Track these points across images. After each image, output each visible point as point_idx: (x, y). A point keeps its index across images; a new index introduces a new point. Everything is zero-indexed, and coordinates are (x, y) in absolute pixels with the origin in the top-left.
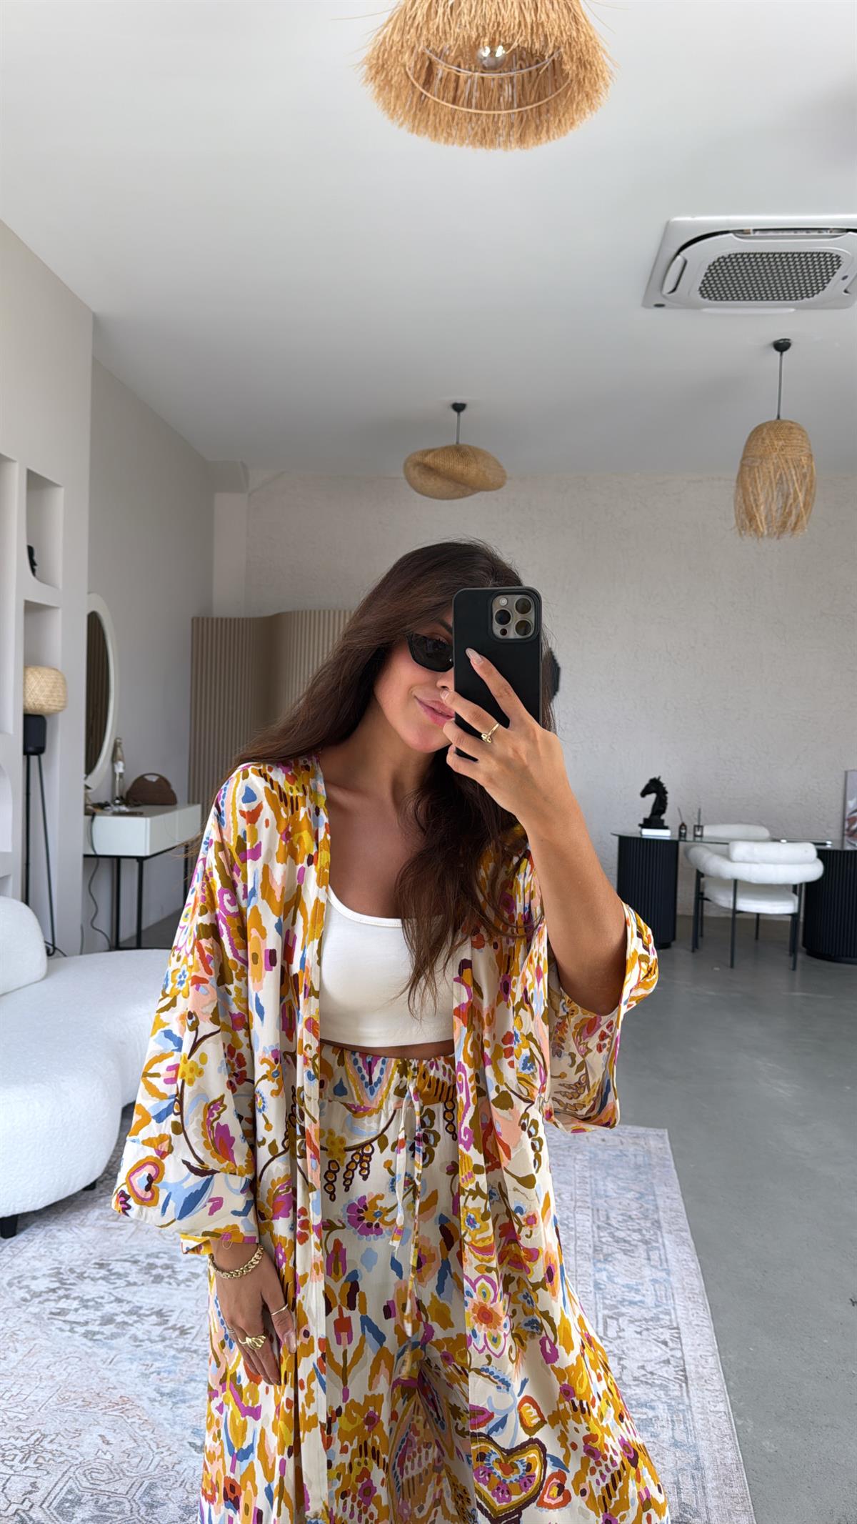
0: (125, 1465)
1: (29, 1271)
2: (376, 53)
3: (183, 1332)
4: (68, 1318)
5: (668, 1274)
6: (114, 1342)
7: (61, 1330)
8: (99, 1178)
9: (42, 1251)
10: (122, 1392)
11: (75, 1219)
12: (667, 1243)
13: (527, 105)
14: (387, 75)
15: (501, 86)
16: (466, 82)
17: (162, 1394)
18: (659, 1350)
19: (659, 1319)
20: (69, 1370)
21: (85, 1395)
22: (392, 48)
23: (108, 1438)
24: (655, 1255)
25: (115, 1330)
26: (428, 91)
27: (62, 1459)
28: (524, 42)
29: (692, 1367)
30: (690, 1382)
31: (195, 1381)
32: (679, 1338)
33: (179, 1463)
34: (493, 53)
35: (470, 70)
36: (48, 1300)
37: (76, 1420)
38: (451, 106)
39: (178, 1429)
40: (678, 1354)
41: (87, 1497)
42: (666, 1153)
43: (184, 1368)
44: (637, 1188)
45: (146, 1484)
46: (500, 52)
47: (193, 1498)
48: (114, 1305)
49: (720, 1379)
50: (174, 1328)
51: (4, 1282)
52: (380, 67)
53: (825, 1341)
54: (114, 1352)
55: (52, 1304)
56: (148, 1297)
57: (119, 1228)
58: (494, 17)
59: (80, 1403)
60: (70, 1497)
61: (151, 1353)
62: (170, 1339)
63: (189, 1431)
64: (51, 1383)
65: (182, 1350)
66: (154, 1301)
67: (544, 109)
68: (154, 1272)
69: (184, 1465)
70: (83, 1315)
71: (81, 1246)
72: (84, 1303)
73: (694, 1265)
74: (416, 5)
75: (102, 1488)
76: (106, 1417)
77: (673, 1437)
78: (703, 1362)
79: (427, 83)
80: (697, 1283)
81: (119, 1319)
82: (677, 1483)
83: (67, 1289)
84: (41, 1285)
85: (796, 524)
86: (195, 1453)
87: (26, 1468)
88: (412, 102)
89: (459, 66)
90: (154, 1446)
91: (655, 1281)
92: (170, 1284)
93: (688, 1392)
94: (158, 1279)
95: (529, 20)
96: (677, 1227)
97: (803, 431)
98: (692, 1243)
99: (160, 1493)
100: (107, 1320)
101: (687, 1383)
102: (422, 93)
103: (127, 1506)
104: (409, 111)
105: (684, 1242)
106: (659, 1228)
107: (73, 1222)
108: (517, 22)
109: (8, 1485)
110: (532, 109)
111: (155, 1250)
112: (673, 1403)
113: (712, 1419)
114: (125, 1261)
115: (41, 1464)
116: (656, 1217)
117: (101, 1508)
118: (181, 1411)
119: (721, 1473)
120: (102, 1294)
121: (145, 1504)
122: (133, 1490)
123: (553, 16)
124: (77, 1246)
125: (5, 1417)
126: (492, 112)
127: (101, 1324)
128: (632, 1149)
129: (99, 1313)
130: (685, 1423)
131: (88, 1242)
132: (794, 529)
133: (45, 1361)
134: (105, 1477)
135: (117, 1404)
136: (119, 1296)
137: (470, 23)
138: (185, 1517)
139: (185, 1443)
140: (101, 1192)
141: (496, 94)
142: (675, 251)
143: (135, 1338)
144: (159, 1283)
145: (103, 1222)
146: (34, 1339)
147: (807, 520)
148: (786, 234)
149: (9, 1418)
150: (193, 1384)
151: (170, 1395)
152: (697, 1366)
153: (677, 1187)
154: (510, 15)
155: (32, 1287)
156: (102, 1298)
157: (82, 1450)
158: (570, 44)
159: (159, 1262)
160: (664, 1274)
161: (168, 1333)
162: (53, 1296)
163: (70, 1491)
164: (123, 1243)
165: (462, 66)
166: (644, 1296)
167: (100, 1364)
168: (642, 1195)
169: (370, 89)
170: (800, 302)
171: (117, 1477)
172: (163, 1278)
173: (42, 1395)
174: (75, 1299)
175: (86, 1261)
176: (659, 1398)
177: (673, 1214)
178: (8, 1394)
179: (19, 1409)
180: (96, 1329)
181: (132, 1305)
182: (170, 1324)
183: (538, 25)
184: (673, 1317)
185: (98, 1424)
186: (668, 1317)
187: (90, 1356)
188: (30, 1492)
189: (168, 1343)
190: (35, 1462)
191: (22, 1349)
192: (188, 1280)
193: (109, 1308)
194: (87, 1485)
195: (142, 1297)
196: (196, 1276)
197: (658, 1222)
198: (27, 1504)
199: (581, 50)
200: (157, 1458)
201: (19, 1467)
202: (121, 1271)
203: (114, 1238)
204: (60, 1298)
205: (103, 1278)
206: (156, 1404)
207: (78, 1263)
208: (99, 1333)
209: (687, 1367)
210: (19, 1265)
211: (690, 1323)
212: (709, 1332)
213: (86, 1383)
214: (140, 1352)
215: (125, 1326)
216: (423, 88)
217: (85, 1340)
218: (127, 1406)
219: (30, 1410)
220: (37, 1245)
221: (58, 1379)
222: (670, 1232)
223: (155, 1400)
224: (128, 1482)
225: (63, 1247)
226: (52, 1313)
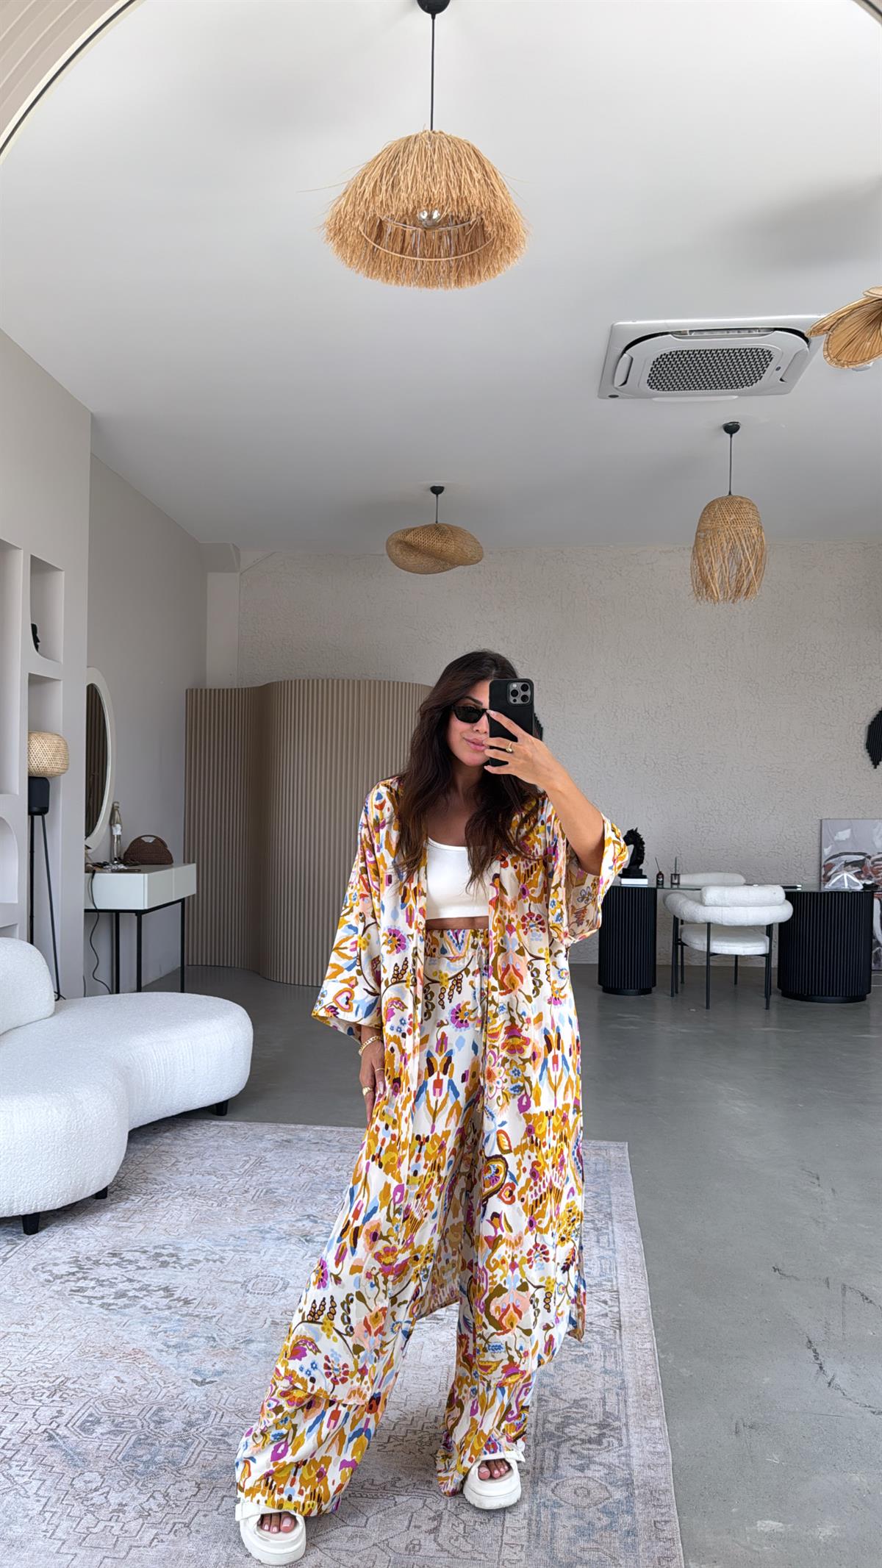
0: (137, 1397)
1: (51, 1259)
2: (333, 220)
3: (187, 1302)
4: (85, 1294)
5: (614, 1252)
6: (127, 1310)
7: (81, 1303)
8: (110, 1185)
9: (62, 1244)
10: (135, 1346)
11: (90, 1221)
12: (616, 1230)
13: (462, 253)
14: (343, 236)
15: (440, 238)
16: (411, 235)
17: (169, 1347)
18: (599, 1307)
19: (601, 1285)
20: (88, 1332)
21: (102, 1349)
22: (346, 216)
23: (122, 1378)
24: (604, 1239)
25: (128, 1302)
26: (379, 245)
27: (83, 1394)
28: (452, 212)
29: (627, 1319)
30: (623, 1329)
31: (197, 1337)
32: (618, 1298)
33: (183, 1393)
34: (430, 217)
35: (414, 226)
36: (69, 1281)
37: (95, 1367)
38: (399, 255)
39: (182, 1371)
40: (616, 1309)
41: (105, 1418)
42: (624, 1161)
43: (188, 1328)
44: (594, 1189)
45: (155, 1408)
46: (436, 215)
47: (194, 1417)
48: (127, 1283)
49: (649, 1326)
50: (178, 1300)
51: (30, 1268)
52: (338, 231)
53: (746, 1298)
54: (127, 1318)
55: (73, 1284)
56: (157, 1277)
57: (130, 1227)
58: (425, 193)
59: (98, 1354)
60: (90, 1419)
61: (159, 1318)
62: (176, 1307)
63: (192, 1372)
64: (73, 1341)
65: (187, 1315)
66: (161, 1281)
67: (476, 259)
68: (161, 1259)
69: (187, 1395)
71: (96, 1241)
72: (100, 1283)
73: (639, 1246)
74: (364, 185)
75: (118, 1412)
76: (121, 1364)
77: (604, 1367)
78: (636, 1315)
79: (379, 238)
80: (640, 1258)
81: (130, 1294)
82: (604, 1399)
84: (63, 1269)
85: (748, 588)
86: (196, 1387)
87: (53, 1401)
88: (365, 254)
89: (405, 223)
90: (161, 1383)
91: (603, 1257)
92: (175, 1268)
93: (621, 1336)
94: (164, 1264)
95: (454, 196)
96: (627, 1218)
97: (753, 505)
98: (638, 1229)
99: (167, 1414)
100: (122, 1295)
101: (620, 1330)
102: (374, 247)
103: (139, 1424)
104: (365, 259)
105: (631, 1229)
106: (611, 1219)
107: (88, 1222)
108: (445, 196)
109: (38, 1413)
110: (466, 257)
111: (161, 1243)
112: (607, 1343)
113: (639, 1354)
114: (135, 1251)
115: (66, 1398)
116: (609, 1210)
117: (116, 1426)
118: (184, 1358)
119: (641, 1391)
120: (115, 1276)
121: (154, 1421)
122: (144, 1413)
123: (473, 191)
124: (92, 1241)
125: (34, 1367)
126: (434, 260)
127: (115, 1298)
128: (593, 1159)
129: (114, 1290)
130: (615, 1357)
131: (102, 1237)
132: (747, 593)
133: (68, 1326)
134: (120, 1405)
135: (130, 1354)
136: (131, 1277)
137: (407, 198)
138: (188, 1428)
139: (188, 1380)
140: (112, 1200)
141: (436, 243)
142: (621, 350)
143: (145, 1307)
144: (166, 1267)
145: (114, 1222)
146: (58, 1310)
147: (760, 585)
148: (718, 333)
149: (37, 1368)
150: (195, 1339)
151: (175, 1347)
152: (631, 1318)
153: (631, 1186)
154: (438, 191)
155: (54, 1271)
156: (116, 1279)
157: (101, 1387)
158: (490, 212)
159: (165, 1252)
160: (610, 1253)
161: (173, 1304)
162: (73, 1278)
163: (91, 1415)
164: (132, 1238)
165: (408, 223)
166: (590, 1268)
167: (115, 1327)
168: (598, 1195)
169: (331, 246)
170: (741, 390)
171: (130, 1404)
172: (169, 1263)
173: (65, 1350)
174: (91, 1280)
175: (101, 1252)
176: (595, 1341)
177: (625, 1208)
178: (36, 1351)
179: (46, 1361)
180: (112, 1301)
181: (142, 1284)
182: (175, 1297)
183: (461, 200)
184: (614, 1283)
185: (114, 1369)
186: (609, 1284)
187: (106, 1321)
188: (57, 1417)
189: (173, 1310)
190: (60, 1397)
191: (47, 1318)
192: (190, 1265)
193: (122, 1286)
194: (106, 1411)
195: (151, 1278)
196: (198, 1262)
197: (610, 1214)
198: (54, 1425)
199: (498, 217)
200: (164, 1391)
201: (47, 1401)
202: (132, 1258)
203: (125, 1234)
204: (79, 1279)
205: (116, 1264)
206: (164, 1353)
207: (94, 1253)
208: (113, 1304)
209: (622, 1318)
210: (42, 1255)
211: (629, 1288)
212: (644, 1292)
213: (103, 1340)
214: (149, 1317)
215: (137, 1299)
216: (375, 242)
217: (101, 1310)
218: (139, 1356)
219: (56, 1361)
220: (57, 1240)
221: (78, 1338)
222: (620, 1222)
223: (162, 1351)
224: (140, 1407)
225: (80, 1241)
226: (72, 1291)
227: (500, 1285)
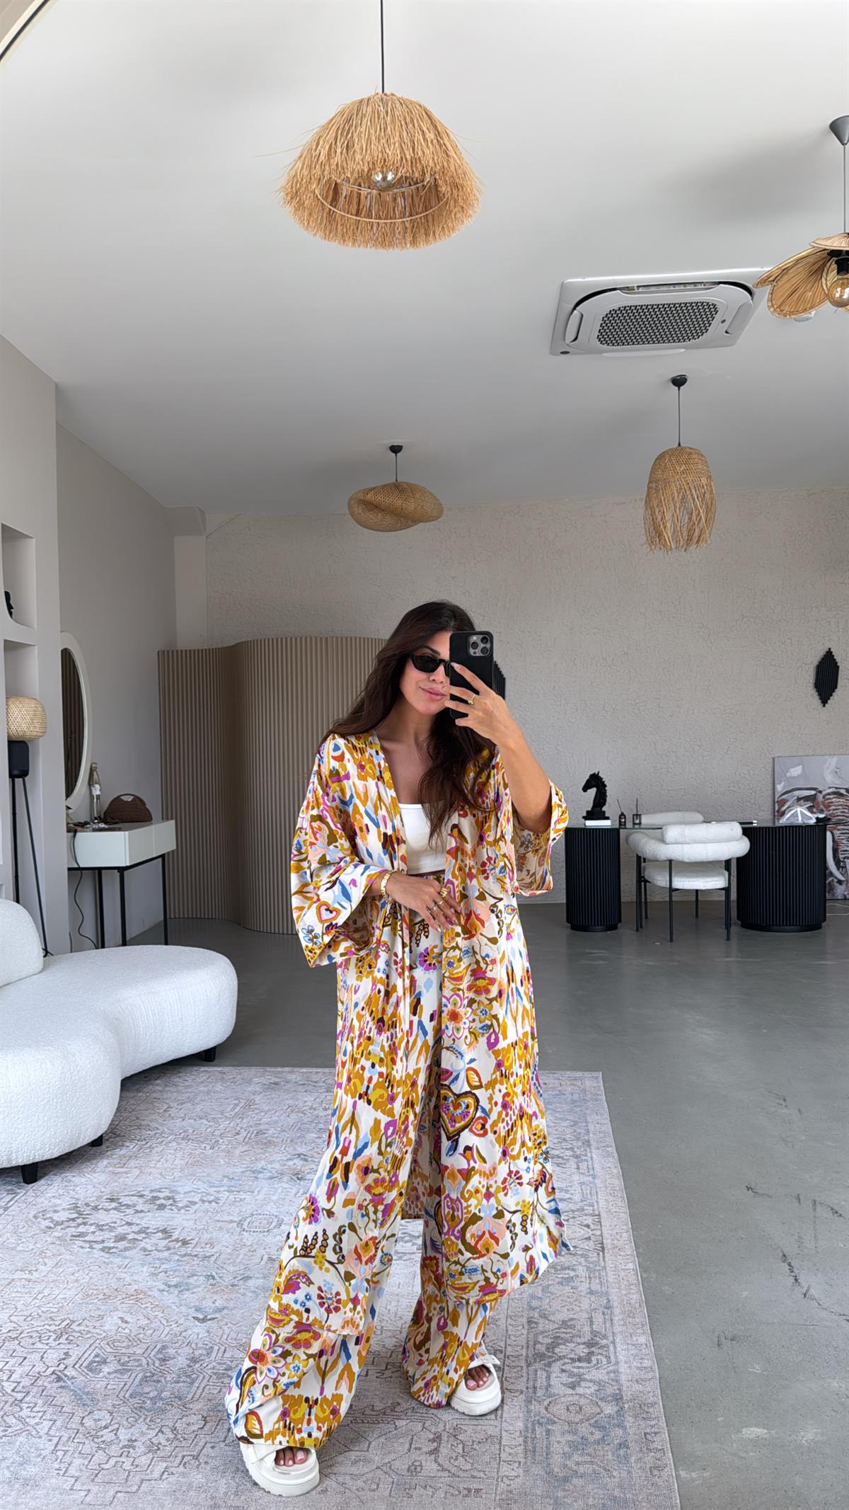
0: (141, 1336)
1: (51, 1207)
2: (290, 184)
3: (185, 1243)
4: (86, 1238)
5: (594, 1178)
6: (127, 1253)
7: (82, 1247)
8: (105, 1133)
9: (61, 1192)
10: (136, 1287)
11: (87, 1168)
12: (594, 1156)
13: (417, 214)
14: (300, 199)
15: (395, 199)
16: (366, 198)
17: (169, 1286)
18: (582, 1232)
19: (583, 1210)
20: (91, 1275)
21: (105, 1291)
22: (302, 180)
23: (126, 1319)
24: (583, 1166)
25: (128, 1245)
26: (335, 207)
27: (89, 1336)
28: (406, 173)
29: (609, 1241)
30: (606, 1251)
31: (196, 1275)
32: (600, 1222)
33: (185, 1331)
34: (384, 178)
35: (369, 188)
36: (69, 1227)
37: (99, 1309)
38: (355, 218)
39: (183, 1309)
40: (598, 1233)
41: (111, 1358)
42: (599, 1090)
43: (187, 1268)
44: (572, 1118)
45: (159, 1346)
46: (390, 177)
47: (197, 1353)
48: (126, 1227)
49: (631, 1247)
50: (177, 1240)
51: (31, 1216)
52: (295, 195)
53: (722, 1216)
54: (128, 1260)
55: (73, 1229)
56: (154, 1220)
57: (126, 1173)
58: (380, 155)
59: (101, 1296)
60: (97, 1359)
61: (159, 1259)
62: (174, 1248)
63: (193, 1309)
64: (76, 1284)
65: (185, 1255)
66: (159, 1223)
67: (430, 219)
68: (158, 1202)
69: (190, 1332)
70: (99, 1236)
71: (94, 1187)
72: (100, 1228)
73: (617, 1171)
74: (320, 147)
75: (123, 1351)
76: (124, 1305)
77: (590, 1288)
78: (618, 1237)
79: (334, 201)
80: (618, 1183)
81: (130, 1237)
82: (591, 1319)
83: (84, 1218)
84: (63, 1216)
85: (699, 536)
86: (199, 1324)
87: (59, 1344)
88: (322, 217)
89: (360, 185)
90: (164, 1322)
91: (582, 1183)
92: (172, 1210)
93: (604, 1257)
94: (162, 1207)
95: (408, 156)
96: (604, 1144)
97: (702, 455)
98: (616, 1155)
99: (171, 1351)
100: (121, 1238)
101: (603, 1252)
102: (330, 210)
103: (144, 1362)
104: (321, 224)
105: (609, 1154)
106: (589, 1146)
107: (85, 1170)
108: (399, 157)
109: (45, 1355)
110: (421, 218)
111: (158, 1187)
112: (591, 1266)
113: (622, 1274)
114: (132, 1195)
115: (72, 1340)
116: (586, 1138)
117: (123, 1364)
118: (185, 1296)
119: (627, 1309)
120: (114, 1220)
121: (159, 1359)
122: (149, 1351)
123: (427, 151)
124: (90, 1187)
125: (39, 1311)
126: (389, 221)
127: (115, 1242)
128: (569, 1089)
129: (113, 1234)
130: (600, 1278)
131: (100, 1184)
132: (698, 542)
133: (70, 1270)
134: (125, 1344)
135: (133, 1295)
136: (130, 1221)
137: (362, 160)
138: (192, 1364)
139: (190, 1318)
140: (107, 1147)
141: (391, 205)
142: (572, 306)
143: (145, 1250)
144: (162, 1209)
145: (111, 1169)
146: (60, 1255)
147: (710, 533)
148: (665, 288)
149: (43, 1312)
150: (195, 1278)
151: (176, 1286)
152: (613, 1240)
153: (607, 1115)
154: (392, 152)
155: (54, 1218)
156: (115, 1223)
157: (105, 1328)
158: (443, 172)
159: (161, 1195)
160: (590, 1178)
161: (171, 1245)
162: (73, 1224)
163: (97, 1356)
164: (130, 1183)
165: (362, 185)
166: (572, 1194)
167: (116, 1269)
168: (575, 1123)
169: (289, 210)
170: (687, 343)
171: (135, 1344)
172: (166, 1206)
173: (68, 1294)
174: (91, 1225)
175: (98, 1198)
176: (580, 1264)
177: (603, 1135)
178: (41, 1296)
179: (51, 1305)
180: (112, 1245)
181: (140, 1227)
182: (173, 1238)
183: (414, 161)
184: (596, 1207)
185: (118, 1310)
186: (591, 1208)
187: (108, 1264)
188: (64, 1359)
189: (172, 1251)
190: (67, 1339)
191: (50, 1263)
192: (186, 1206)
193: (120, 1230)
194: (111, 1350)
195: (149, 1220)
196: (194, 1203)
197: (588, 1141)
198: (62, 1366)
199: (452, 176)
200: (167, 1329)
201: (54, 1344)
202: (129, 1203)
203: (121, 1180)
204: (79, 1225)
205: (115, 1209)
206: (165, 1293)
207: (93, 1199)
208: (113, 1248)
209: (604, 1241)
210: (42, 1203)
211: (610, 1211)
212: (624, 1215)
213: (105, 1283)
214: (149, 1259)
215: (136, 1242)
216: (331, 206)
217: (102, 1254)
218: (141, 1296)
219: (61, 1305)
220: (56, 1188)
221: (81, 1282)
222: (598, 1148)
223: (163, 1290)
224: (145, 1346)
225: (78, 1188)
226: (73, 1236)
227: (475, 1214)
